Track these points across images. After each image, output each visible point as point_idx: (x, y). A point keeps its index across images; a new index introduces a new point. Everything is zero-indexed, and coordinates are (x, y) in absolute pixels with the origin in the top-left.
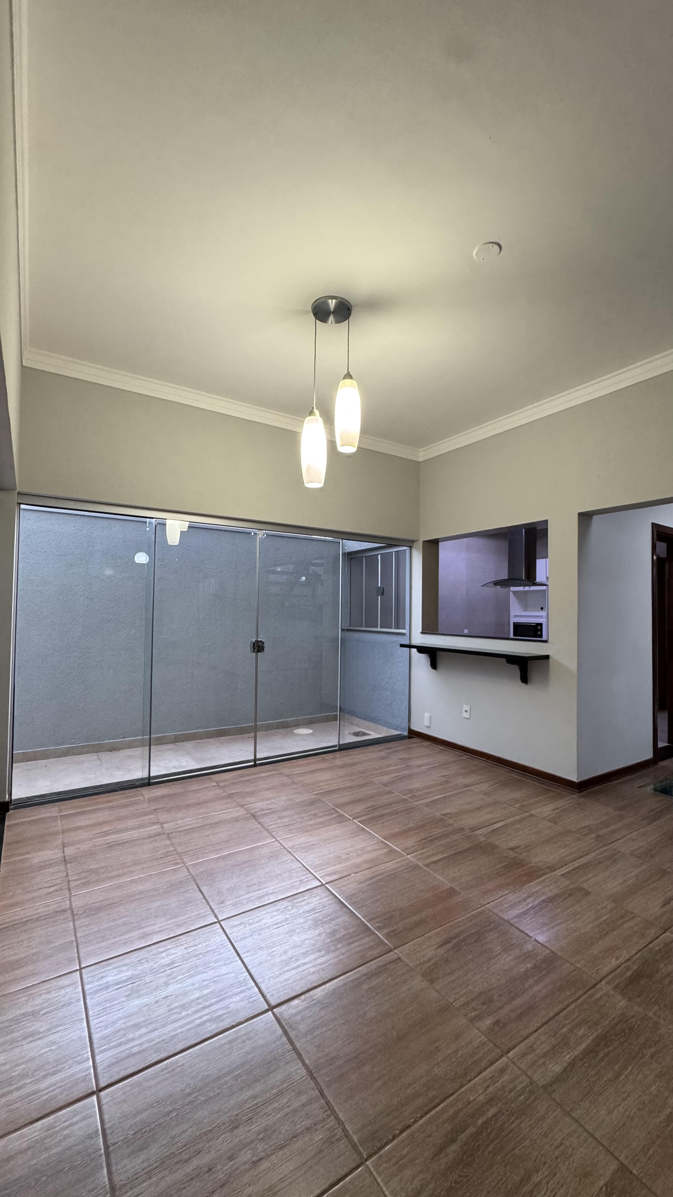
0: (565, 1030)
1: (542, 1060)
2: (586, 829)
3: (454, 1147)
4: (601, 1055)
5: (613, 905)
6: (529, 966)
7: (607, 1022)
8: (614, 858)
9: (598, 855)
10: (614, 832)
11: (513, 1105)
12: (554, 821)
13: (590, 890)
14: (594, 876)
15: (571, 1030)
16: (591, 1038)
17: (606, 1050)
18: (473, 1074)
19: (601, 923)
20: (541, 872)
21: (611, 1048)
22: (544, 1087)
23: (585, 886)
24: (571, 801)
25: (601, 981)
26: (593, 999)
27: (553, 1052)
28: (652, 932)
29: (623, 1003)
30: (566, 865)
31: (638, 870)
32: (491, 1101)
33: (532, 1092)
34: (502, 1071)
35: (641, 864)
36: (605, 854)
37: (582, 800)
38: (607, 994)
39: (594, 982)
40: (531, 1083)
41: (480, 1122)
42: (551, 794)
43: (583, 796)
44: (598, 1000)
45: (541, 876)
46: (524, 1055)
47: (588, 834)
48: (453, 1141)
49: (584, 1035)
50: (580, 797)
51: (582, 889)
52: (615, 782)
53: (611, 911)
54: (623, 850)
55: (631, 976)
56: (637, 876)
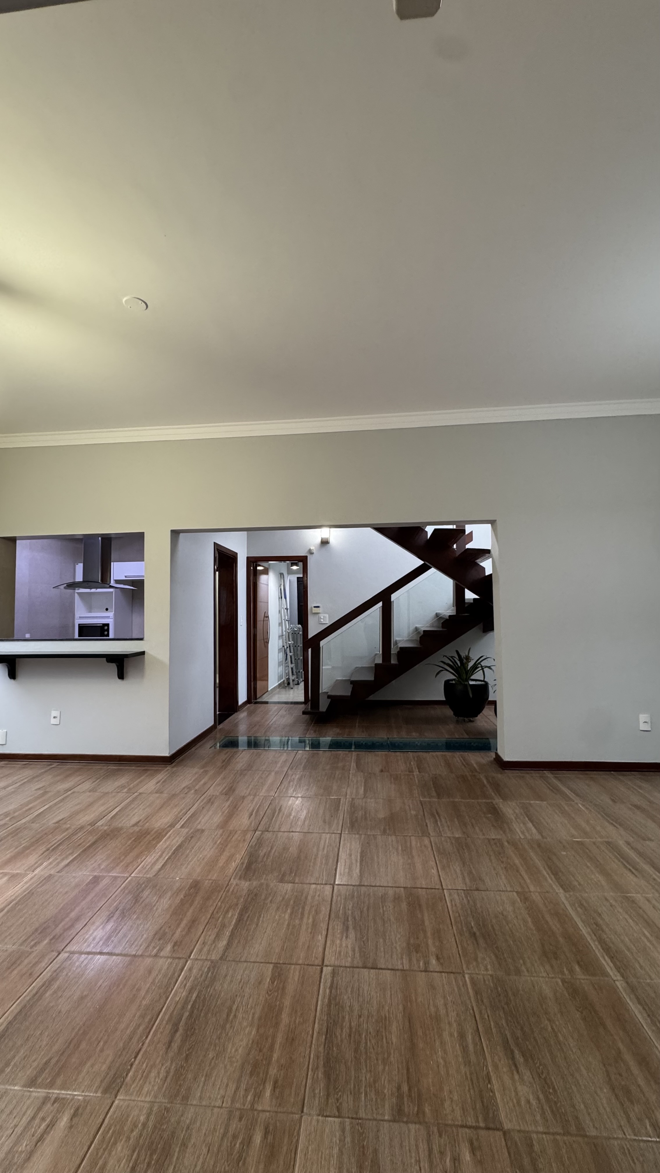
0: (220, 919)
1: (214, 945)
2: (186, 789)
3: (178, 1034)
4: (245, 919)
5: (221, 831)
6: (182, 896)
7: (242, 900)
8: (210, 801)
9: (200, 803)
10: (205, 784)
11: (206, 982)
12: (159, 792)
13: (203, 828)
14: (203, 818)
15: (224, 917)
16: (237, 914)
17: (247, 915)
18: (172, 986)
19: (218, 845)
20: (165, 832)
21: (249, 912)
22: (221, 958)
23: (199, 827)
24: (167, 773)
25: (230, 880)
26: (230, 893)
27: (218, 936)
28: (249, 836)
29: (247, 883)
30: (181, 818)
31: (229, 802)
32: (190, 992)
33: (214, 967)
34: (190, 969)
35: (229, 798)
36: (204, 801)
37: (175, 769)
38: (237, 885)
39: (227, 882)
40: (212, 962)
41: (189, 1007)
42: (149, 772)
43: (175, 766)
44: (233, 891)
45: (167, 833)
46: (201, 950)
47: (188, 792)
48: (176, 1031)
49: (232, 916)
50: (173, 767)
51: (198, 830)
52: (193, 749)
53: (221, 835)
54: (214, 794)
55: (246, 867)
56: (229, 806)
